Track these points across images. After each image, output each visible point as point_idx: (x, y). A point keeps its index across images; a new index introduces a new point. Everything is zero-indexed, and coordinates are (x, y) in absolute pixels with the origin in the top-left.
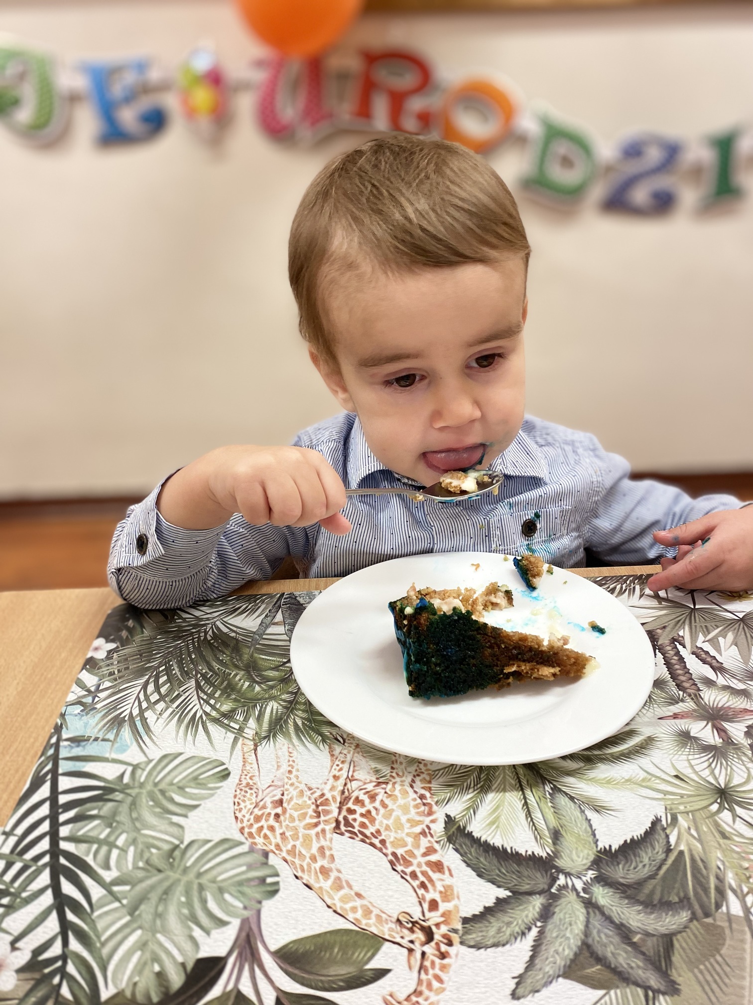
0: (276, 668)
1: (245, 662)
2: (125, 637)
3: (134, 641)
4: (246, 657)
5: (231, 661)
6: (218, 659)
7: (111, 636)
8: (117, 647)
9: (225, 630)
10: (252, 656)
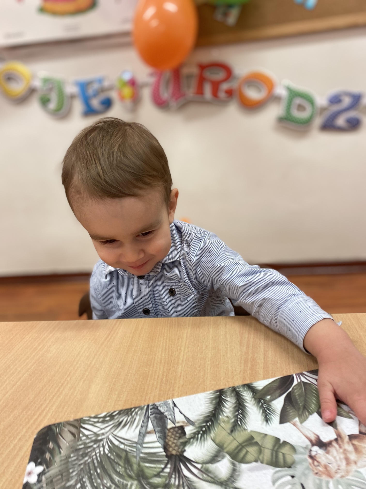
0: (158, 475)
1: (136, 472)
2: (48, 459)
3: (55, 462)
4: (135, 467)
5: (126, 471)
6: (116, 471)
7: (38, 459)
8: (44, 470)
9: (116, 443)
10: (139, 465)
